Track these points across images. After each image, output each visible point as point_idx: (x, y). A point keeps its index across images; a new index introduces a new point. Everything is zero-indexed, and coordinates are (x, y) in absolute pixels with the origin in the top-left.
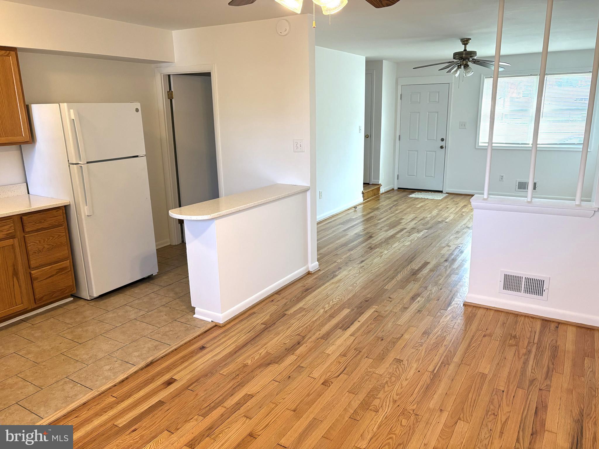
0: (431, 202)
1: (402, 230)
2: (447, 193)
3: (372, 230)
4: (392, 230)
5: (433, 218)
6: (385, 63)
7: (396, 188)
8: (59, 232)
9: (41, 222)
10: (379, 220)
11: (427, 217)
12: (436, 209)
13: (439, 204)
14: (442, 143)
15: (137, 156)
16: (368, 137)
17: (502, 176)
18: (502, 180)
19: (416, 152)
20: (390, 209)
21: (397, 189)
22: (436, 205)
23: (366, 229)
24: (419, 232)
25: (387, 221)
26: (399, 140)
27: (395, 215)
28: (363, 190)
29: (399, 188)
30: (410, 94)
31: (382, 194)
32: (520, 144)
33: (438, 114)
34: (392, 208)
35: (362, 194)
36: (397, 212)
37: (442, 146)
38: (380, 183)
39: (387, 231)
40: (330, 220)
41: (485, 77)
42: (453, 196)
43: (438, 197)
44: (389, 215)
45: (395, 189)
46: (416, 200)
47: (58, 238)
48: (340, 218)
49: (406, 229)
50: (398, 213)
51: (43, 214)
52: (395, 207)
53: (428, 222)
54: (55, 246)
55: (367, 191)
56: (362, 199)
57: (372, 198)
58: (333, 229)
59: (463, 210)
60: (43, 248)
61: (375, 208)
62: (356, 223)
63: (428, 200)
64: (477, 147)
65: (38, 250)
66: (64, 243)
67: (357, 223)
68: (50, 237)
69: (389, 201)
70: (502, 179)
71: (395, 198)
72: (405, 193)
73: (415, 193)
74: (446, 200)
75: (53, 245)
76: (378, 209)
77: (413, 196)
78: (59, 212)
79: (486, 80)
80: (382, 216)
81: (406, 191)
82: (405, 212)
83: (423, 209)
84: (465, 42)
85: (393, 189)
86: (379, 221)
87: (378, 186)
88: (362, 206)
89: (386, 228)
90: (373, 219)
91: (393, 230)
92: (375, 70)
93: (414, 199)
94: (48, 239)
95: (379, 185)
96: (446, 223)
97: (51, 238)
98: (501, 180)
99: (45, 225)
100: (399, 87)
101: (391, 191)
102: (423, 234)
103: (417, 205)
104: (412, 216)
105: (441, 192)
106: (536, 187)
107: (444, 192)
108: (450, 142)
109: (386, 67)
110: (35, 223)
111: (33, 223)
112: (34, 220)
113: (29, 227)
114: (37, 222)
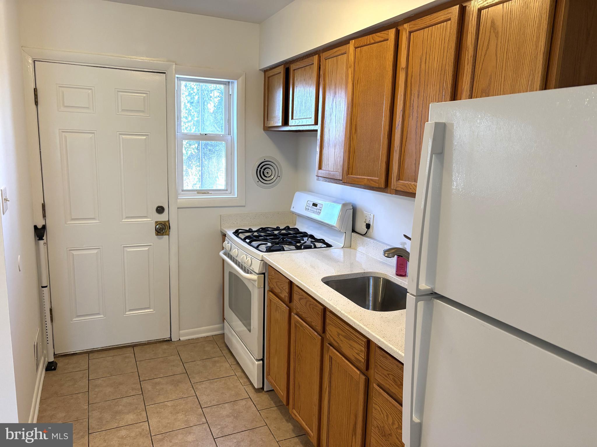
9: (395, 381)
51: (401, 369)
60: (390, 435)
65: (382, 428)
110: (388, 374)
111: (386, 373)
112: (388, 369)
113: (380, 374)
114: (391, 377)
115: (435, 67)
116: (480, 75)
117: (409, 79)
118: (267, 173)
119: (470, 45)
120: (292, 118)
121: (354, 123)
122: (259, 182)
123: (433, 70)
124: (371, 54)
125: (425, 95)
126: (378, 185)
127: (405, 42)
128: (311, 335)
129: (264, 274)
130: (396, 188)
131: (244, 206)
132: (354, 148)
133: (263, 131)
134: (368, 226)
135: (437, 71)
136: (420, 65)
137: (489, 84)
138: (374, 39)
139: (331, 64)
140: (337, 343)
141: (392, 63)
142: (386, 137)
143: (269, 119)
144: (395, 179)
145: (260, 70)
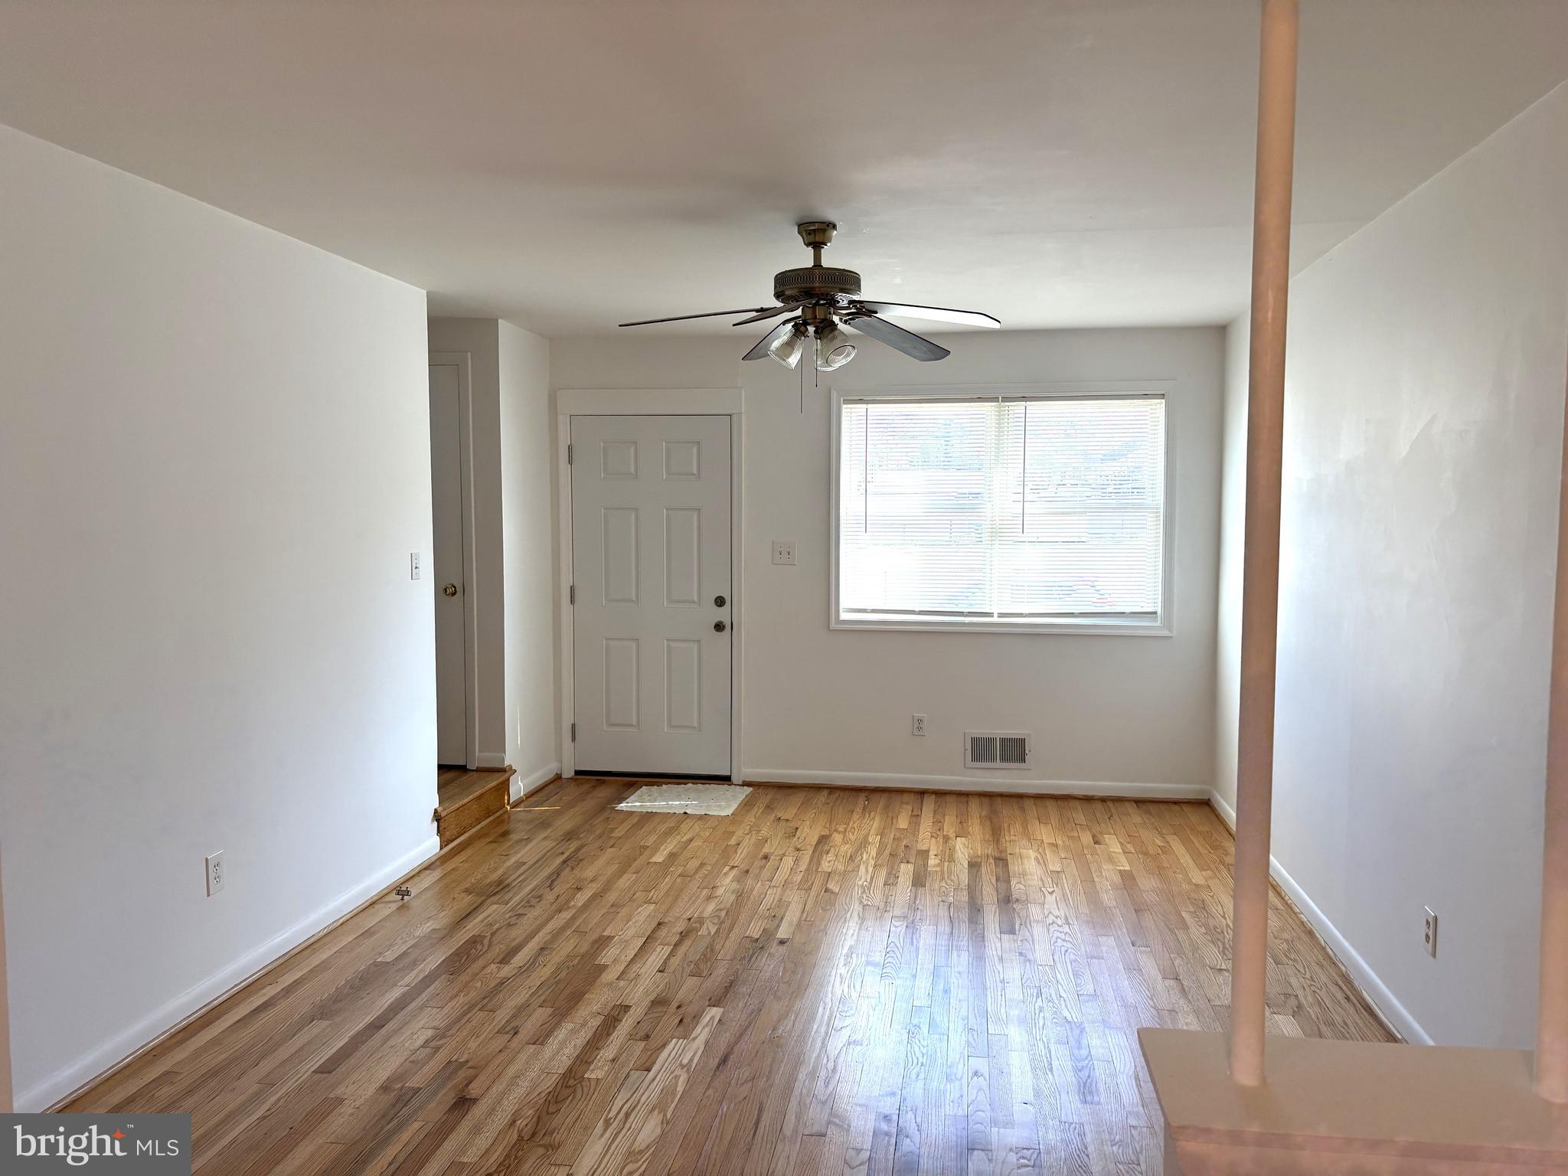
0: (702, 834)
1: (611, 1022)
2: (746, 784)
3: (473, 1045)
4: (567, 1026)
5: (728, 923)
6: (506, 331)
7: (568, 773)
10: (505, 960)
11: (701, 921)
12: (727, 868)
13: (733, 842)
14: (722, 614)
16: (454, 594)
17: (920, 721)
18: (920, 733)
19: (634, 645)
20: (551, 887)
21: (572, 774)
22: (723, 847)
23: (443, 1036)
24: (685, 1024)
25: (540, 959)
26: (572, 601)
27: (574, 918)
28: (436, 805)
29: (578, 773)
30: (602, 444)
31: (516, 804)
32: (967, 616)
33: (699, 517)
34: (560, 880)
35: (435, 824)
36: (581, 898)
37: (721, 622)
38: (507, 763)
39: (540, 1039)
40: (270, 992)
41: (842, 400)
42: (769, 797)
43: (723, 803)
44: (548, 921)
45: (565, 776)
46: (646, 828)
48: (323, 966)
49: (627, 1008)
50: (586, 906)
52: (569, 869)
53: (711, 947)
55: (457, 806)
56: (437, 840)
57: (479, 827)
58: (266, 1066)
59: (826, 866)
61: (490, 885)
62: (395, 994)
63: (689, 823)
64: (833, 626)
67: (404, 995)
69: (545, 838)
70: (920, 729)
71: (565, 824)
72: (603, 793)
73: (638, 792)
74: (750, 818)
76: (500, 888)
77: (634, 803)
79: (846, 409)
80: (518, 933)
81: (604, 782)
82: (611, 897)
83: (680, 870)
84: (816, 233)
85: (558, 777)
86: (506, 971)
87: (502, 778)
88: (435, 875)
89: (541, 1015)
90: (474, 960)
91: (570, 1026)
92: (469, 354)
93: (639, 821)
95: (503, 770)
96: (785, 947)
98: (916, 732)
100: (563, 420)
101: (551, 786)
102: (707, 1043)
103: (656, 850)
104: (643, 917)
105: (726, 779)
106: (1027, 752)
107: (734, 779)
108: (745, 612)
109: (510, 342)
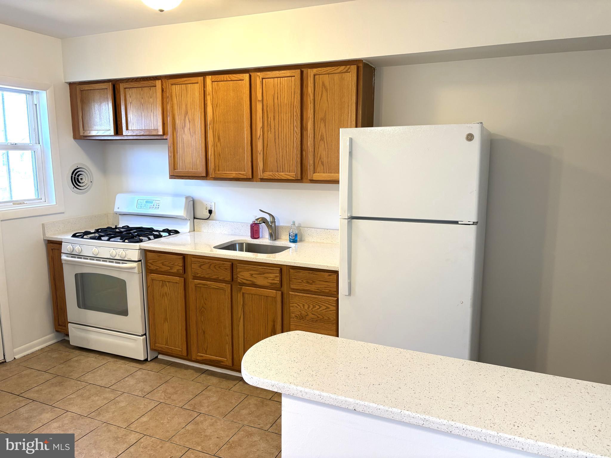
8: (327, 303)
9: (308, 282)
15: (456, 223)
47: (326, 310)
51: (312, 274)
54: (321, 319)
60: (306, 315)
65: (300, 315)
66: (332, 320)
68: (316, 304)
75: (318, 317)
78: (331, 277)
94: (314, 307)
97: (318, 307)
99: (313, 288)
110: (302, 281)
111: (300, 281)
112: (301, 278)
113: (295, 283)
114: (305, 281)
115: (286, 102)
116: (318, 110)
117: (265, 108)
118: (81, 179)
119: (311, 94)
120: (127, 129)
121: (217, 135)
122: (75, 188)
123: (284, 104)
124: (228, 87)
125: (280, 119)
126: (246, 176)
127: (259, 84)
128: (218, 287)
129: (140, 261)
130: (263, 177)
131: (63, 213)
132: (219, 152)
133: (73, 139)
134: (210, 212)
135: (288, 105)
136: (274, 100)
137: (325, 115)
138: (230, 78)
139: (179, 89)
140: (250, 281)
141: (249, 96)
142: (250, 144)
143: (86, 129)
144: (261, 172)
145: (65, 82)
